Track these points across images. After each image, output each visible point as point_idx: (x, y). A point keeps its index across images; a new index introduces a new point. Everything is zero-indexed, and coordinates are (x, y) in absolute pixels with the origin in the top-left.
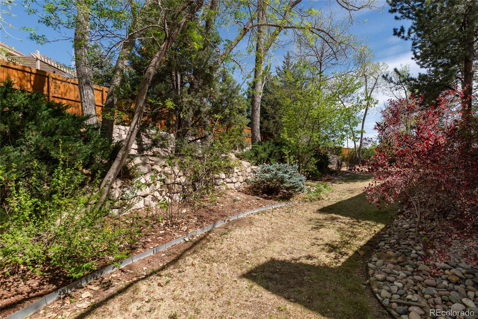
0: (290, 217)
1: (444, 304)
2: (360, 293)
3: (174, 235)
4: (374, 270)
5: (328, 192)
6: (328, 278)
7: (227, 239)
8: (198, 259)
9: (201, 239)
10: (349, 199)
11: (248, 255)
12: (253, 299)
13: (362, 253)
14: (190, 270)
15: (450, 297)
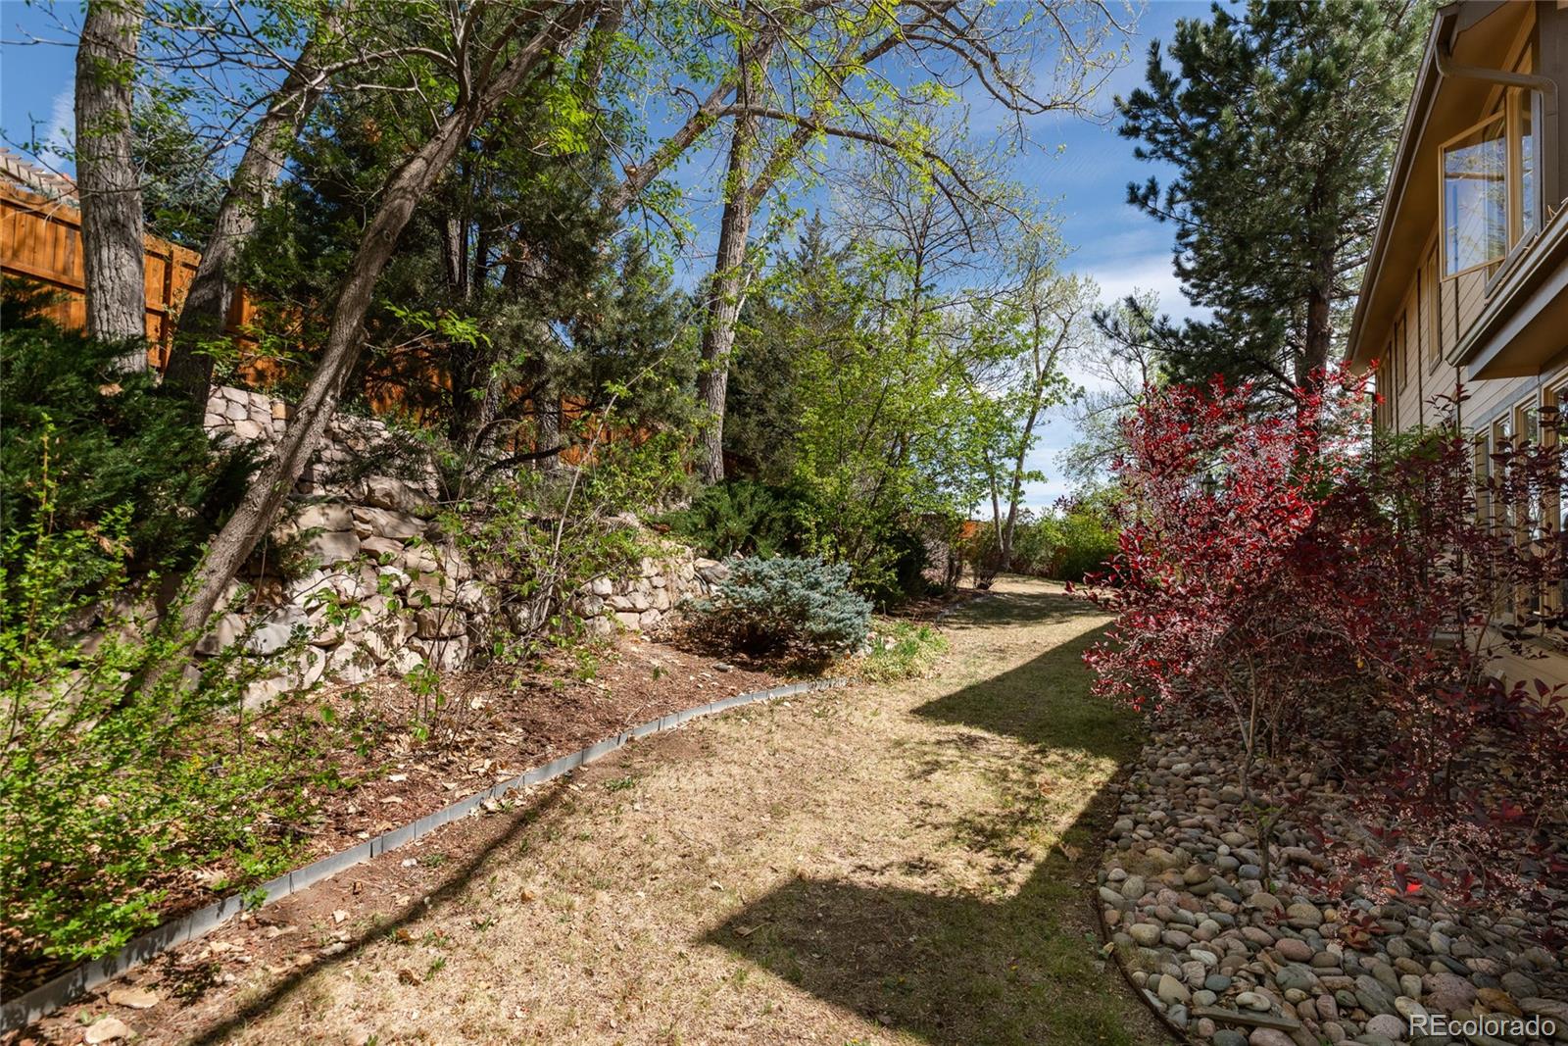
0: (830, 731)
1: (1344, 1016)
2: (1093, 988)
3: (447, 789)
4: (1124, 908)
5: (932, 654)
6: (987, 938)
7: (632, 803)
8: (540, 879)
9: (544, 803)
10: (998, 679)
11: (712, 861)
12: (751, 1022)
13: (1072, 853)
14: (515, 919)
15: (1359, 993)
